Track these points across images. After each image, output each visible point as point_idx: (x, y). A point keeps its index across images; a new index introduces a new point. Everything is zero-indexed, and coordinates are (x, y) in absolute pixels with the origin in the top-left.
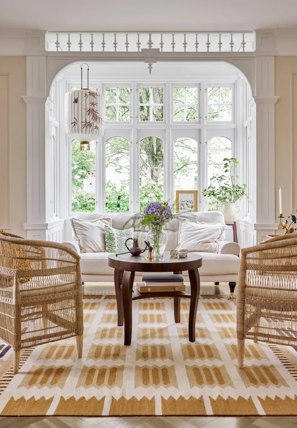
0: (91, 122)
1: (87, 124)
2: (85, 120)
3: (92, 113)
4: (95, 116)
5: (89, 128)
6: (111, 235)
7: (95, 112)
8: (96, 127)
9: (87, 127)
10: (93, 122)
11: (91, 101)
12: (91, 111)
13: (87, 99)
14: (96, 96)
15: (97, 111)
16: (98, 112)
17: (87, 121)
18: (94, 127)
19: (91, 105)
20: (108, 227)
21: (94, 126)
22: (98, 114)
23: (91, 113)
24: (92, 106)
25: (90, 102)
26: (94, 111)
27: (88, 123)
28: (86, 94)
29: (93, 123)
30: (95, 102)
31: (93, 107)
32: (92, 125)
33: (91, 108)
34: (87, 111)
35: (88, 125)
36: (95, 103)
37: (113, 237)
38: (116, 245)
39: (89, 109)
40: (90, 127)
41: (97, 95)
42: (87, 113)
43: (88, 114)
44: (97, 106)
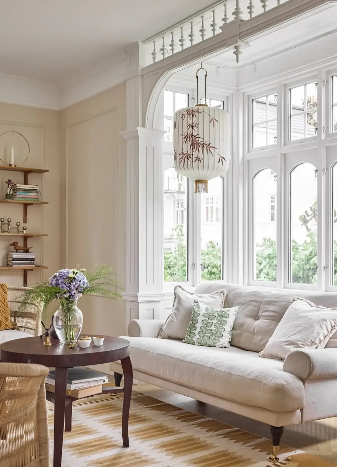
0: (189, 153)
1: (184, 156)
2: (182, 151)
3: (190, 140)
4: (195, 142)
5: (187, 161)
6: (196, 315)
7: (195, 137)
8: (198, 159)
9: (184, 160)
10: (191, 152)
11: (189, 122)
12: (189, 137)
13: (184, 121)
14: (196, 114)
15: (198, 134)
16: (199, 136)
17: (184, 152)
18: (194, 159)
19: (189, 129)
20: (197, 304)
21: (194, 157)
22: (199, 139)
23: (188, 139)
24: (191, 129)
25: (187, 124)
26: (193, 135)
27: (186, 154)
28: (183, 114)
29: (191, 154)
30: (196, 123)
31: (191, 131)
32: (191, 156)
33: (189, 132)
34: (184, 137)
35: (186, 157)
36: (194, 125)
37: (197, 318)
38: (196, 332)
39: (186, 134)
40: (188, 159)
41: (198, 112)
42: (184, 140)
43: (185, 142)
44: (198, 128)
